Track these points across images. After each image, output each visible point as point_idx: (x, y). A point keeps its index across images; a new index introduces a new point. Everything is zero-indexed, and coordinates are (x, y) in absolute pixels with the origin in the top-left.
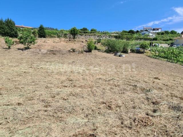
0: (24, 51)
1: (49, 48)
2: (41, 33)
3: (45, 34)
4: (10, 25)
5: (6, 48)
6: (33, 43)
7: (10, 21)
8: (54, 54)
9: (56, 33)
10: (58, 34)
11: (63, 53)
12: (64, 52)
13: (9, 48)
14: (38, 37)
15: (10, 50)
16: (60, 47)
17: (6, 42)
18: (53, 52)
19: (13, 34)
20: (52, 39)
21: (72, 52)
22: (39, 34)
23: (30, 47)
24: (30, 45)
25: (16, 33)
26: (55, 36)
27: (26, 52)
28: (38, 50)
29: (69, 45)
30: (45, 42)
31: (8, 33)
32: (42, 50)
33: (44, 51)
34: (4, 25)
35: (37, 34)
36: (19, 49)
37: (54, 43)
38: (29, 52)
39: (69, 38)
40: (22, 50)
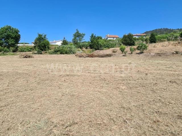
0: (140, 54)
1: (157, 52)
2: (152, 39)
3: (155, 40)
4: (130, 37)
5: (130, 54)
6: (146, 49)
7: (131, 34)
8: (160, 56)
9: (166, 37)
10: (168, 38)
11: (167, 55)
12: (169, 54)
13: (132, 53)
14: (149, 43)
15: (132, 54)
16: (166, 50)
17: (130, 50)
18: (159, 55)
19: (132, 43)
20: (162, 43)
21: (175, 54)
22: (150, 40)
23: (143, 52)
24: (143, 51)
25: (134, 42)
26: (165, 40)
27: (141, 55)
28: (149, 54)
29: (176, 48)
30: (154, 47)
31: (129, 43)
32: (151, 54)
33: (152, 54)
34: (127, 38)
35: (149, 40)
36: (137, 54)
37: (162, 47)
38: (143, 55)
39: (180, 40)
40: (139, 54)
